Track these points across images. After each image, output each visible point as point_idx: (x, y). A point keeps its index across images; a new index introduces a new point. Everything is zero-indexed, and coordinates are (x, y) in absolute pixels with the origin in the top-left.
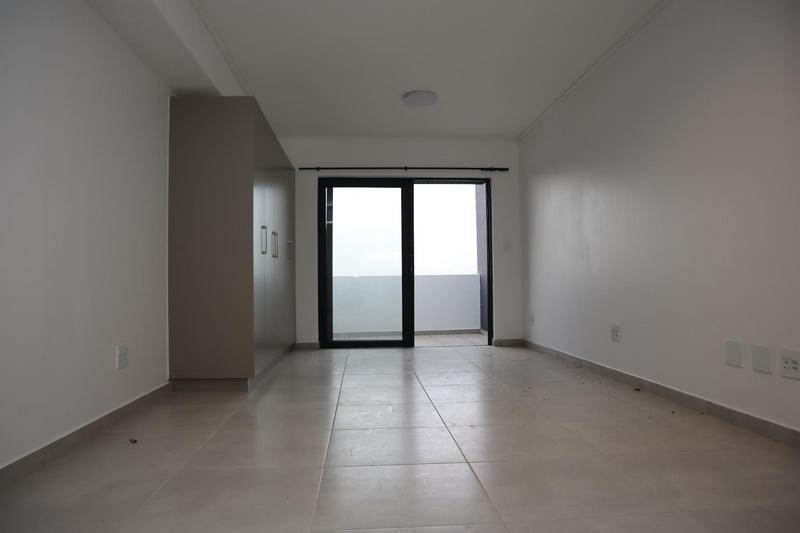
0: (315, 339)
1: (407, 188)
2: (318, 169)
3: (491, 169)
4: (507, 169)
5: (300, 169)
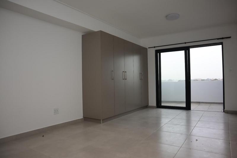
0: (155, 104)
1: (187, 50)
2: (155, 47)
3: (223, 38)
4: (230, 37)
5: (149, 48)
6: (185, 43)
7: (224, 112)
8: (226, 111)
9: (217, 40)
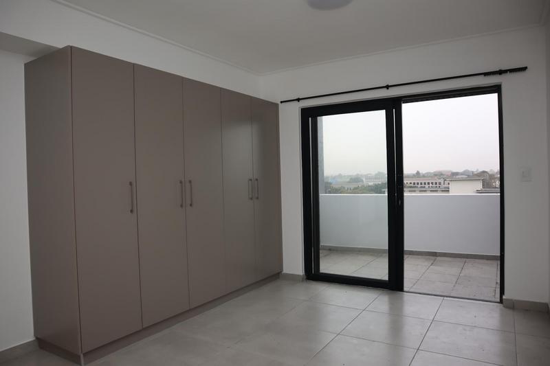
1: (392, 108)
2: (298, 100)
3: (500, 72)
4: (524, 69)
5: (281, 102)
6: (387, 87)
7: (501, 301)
8: (506, 300)
9: (483, 76)
